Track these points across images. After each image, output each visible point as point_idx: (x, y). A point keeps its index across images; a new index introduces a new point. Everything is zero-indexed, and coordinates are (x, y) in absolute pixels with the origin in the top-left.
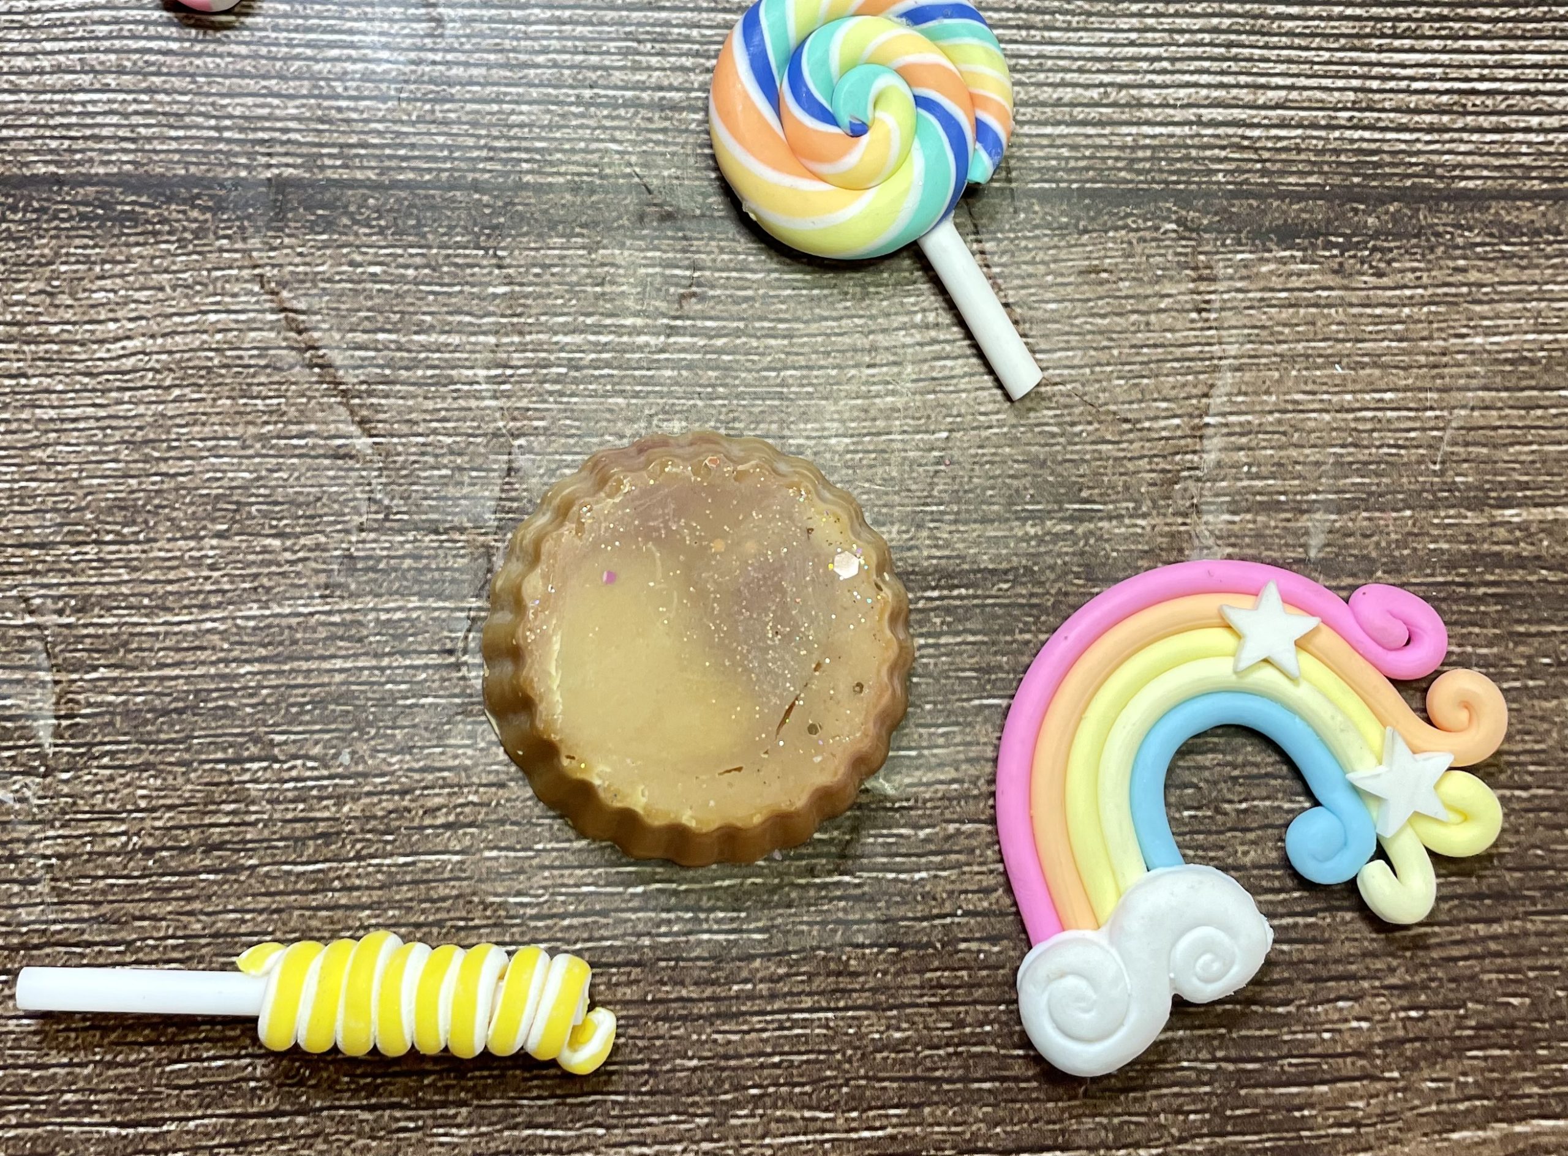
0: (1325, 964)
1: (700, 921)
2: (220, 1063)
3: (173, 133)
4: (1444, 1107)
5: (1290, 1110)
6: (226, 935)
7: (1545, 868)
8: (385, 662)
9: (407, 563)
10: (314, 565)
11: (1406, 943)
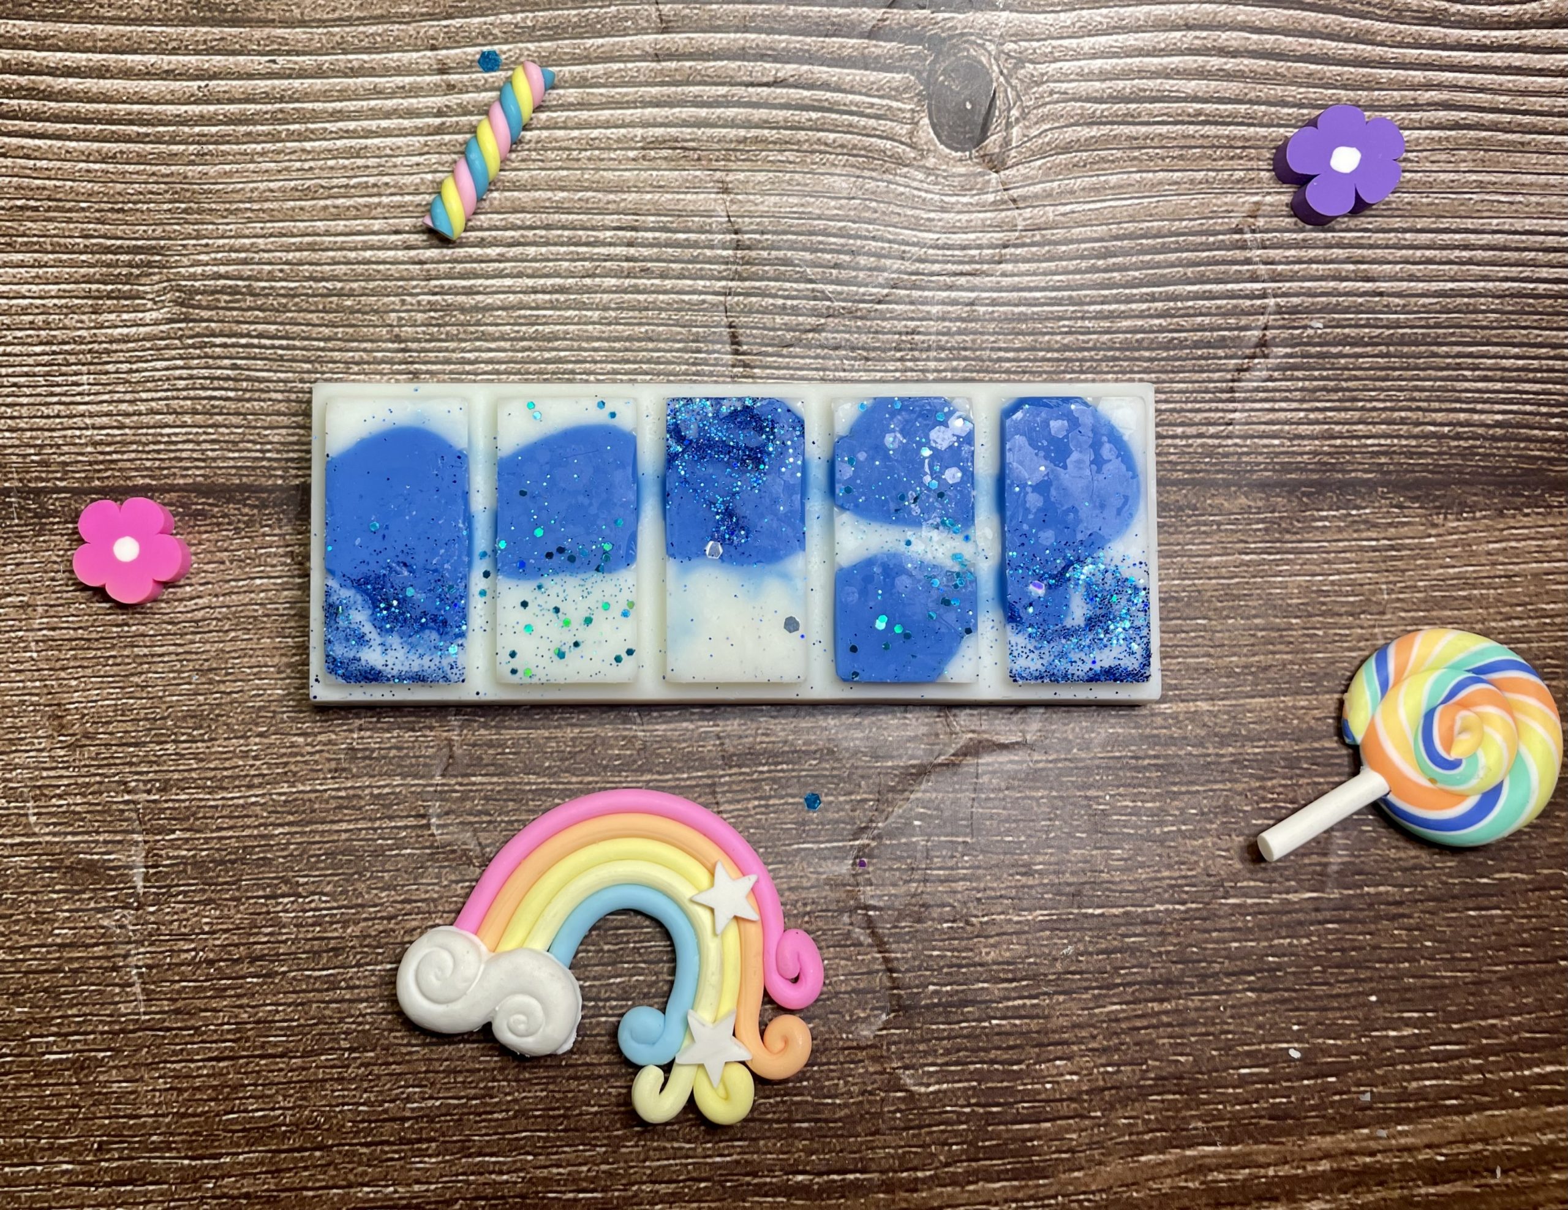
0: (1046, 1033)
1: (599, 1008)
2: (260, 1114)
3: (231, 455)
4: (1134, 1138)
5: (1024, 1141)
6: (265, 1022)
7: (1200, 961)
8: (377, 824)
9: (393, 753)
10: (327, 755)
11: (1103, 1018)
